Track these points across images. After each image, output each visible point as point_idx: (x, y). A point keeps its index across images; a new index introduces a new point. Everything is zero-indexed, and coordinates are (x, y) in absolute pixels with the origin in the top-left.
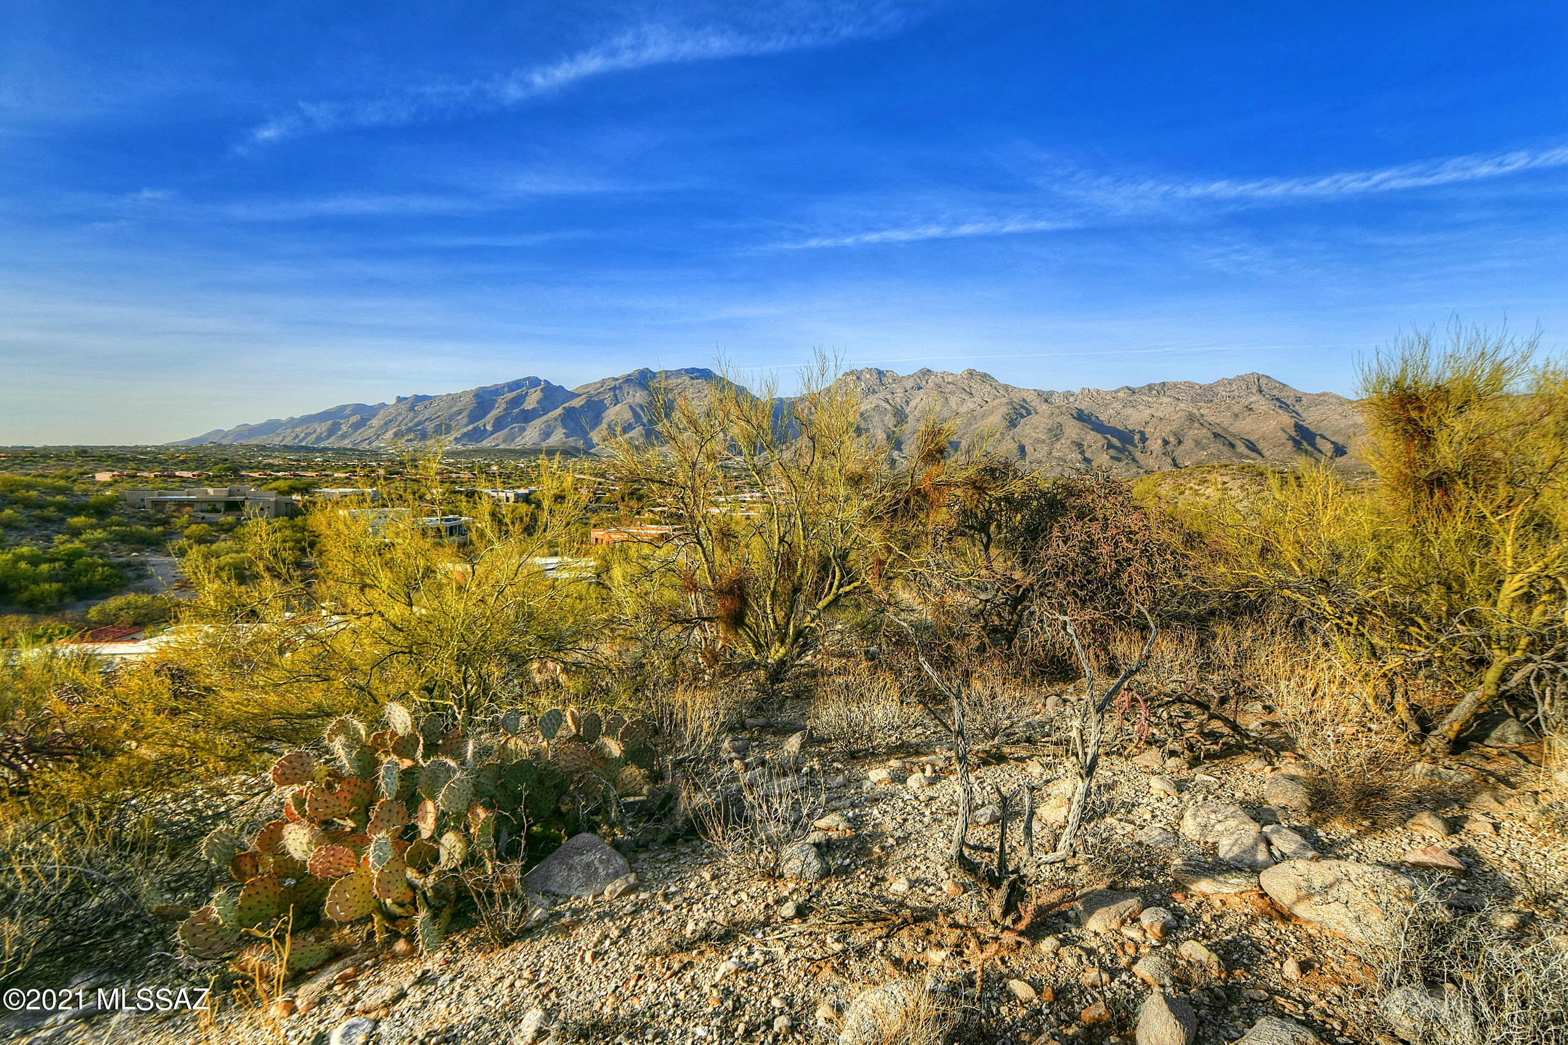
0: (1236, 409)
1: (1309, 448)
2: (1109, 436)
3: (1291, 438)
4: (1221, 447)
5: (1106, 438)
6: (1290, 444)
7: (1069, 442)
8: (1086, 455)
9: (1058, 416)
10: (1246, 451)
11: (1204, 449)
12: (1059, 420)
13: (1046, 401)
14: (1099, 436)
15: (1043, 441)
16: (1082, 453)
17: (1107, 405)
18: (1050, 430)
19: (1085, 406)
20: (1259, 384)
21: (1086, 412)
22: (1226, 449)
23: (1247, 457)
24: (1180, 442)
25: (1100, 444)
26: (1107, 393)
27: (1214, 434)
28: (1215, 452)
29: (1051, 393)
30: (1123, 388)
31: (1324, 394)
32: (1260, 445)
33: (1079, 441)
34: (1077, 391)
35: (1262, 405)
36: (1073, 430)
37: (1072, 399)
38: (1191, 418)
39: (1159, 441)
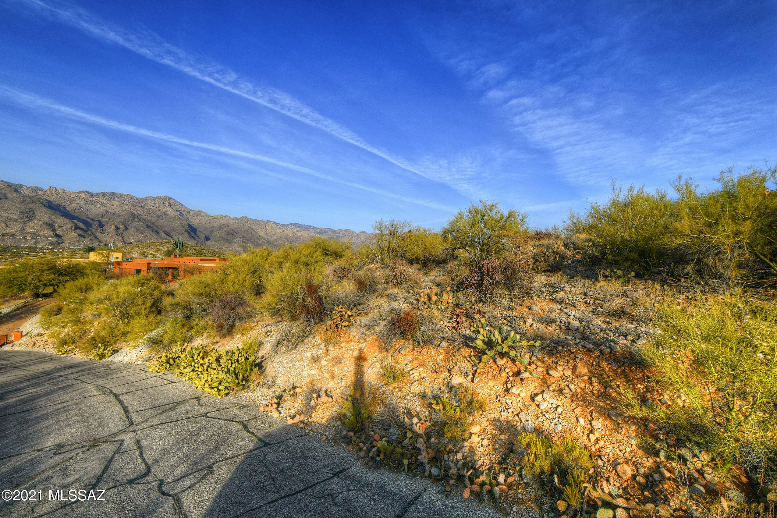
0: (159, 214)
1: (195, 236)
2: (76, 221)
3: (186, 231)
4: (151, 233)
5: (74, 222)
6: (186, 233)
7: (41, 223)
8: (58, 232)
9: (29, 203)
10: (165, 236)
11: (141, 233)
12: (31, 206)
13: (16, 191)
14: (68, 220)
15: (16, 220)
16: (54, 230)
17: (71, 201)
18: (22, 213)
19: (53, 198)
20: (169, 202)
21: (55, 203)
22: (154, 234)
23: (166, 239)
24: (126, 229)
25: (69, 226)
26: (71, 193)
27: (147, 225)
28: (148, 235)
29: (21, 186)
30: (84, 192)
31: (200, 211)
32: (172, 233)
33: (50, 222)
34: (45, 188)
35: (171, 213)
36: (44, 215)
37: (40, 193)
38: (133, 216)
39: (113, 227)
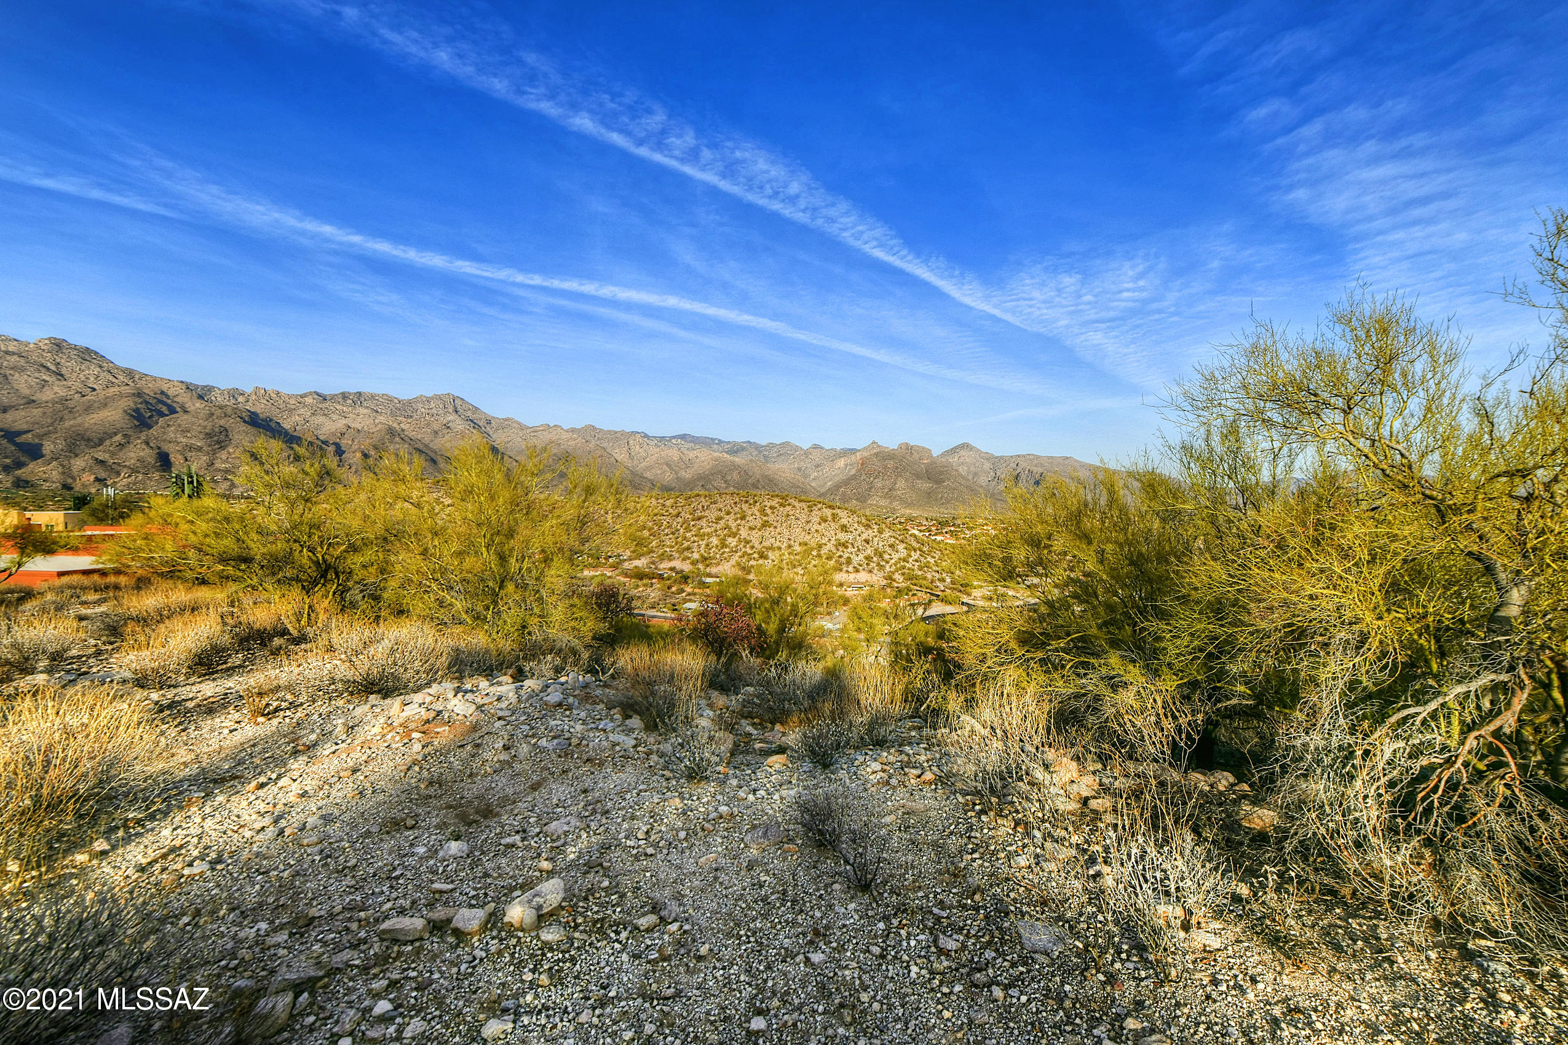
0: (436, 427)
7: (239, 451)
9: (220, 418)
12: (221, 422)
19: (259, 408)
20: (455, 404)
21: (262, 416)
26: (290, 397)
30: (310, 393)
31: (508, 419)
35: (459, 425)
37: (241, 399)
38: (392, 433)
